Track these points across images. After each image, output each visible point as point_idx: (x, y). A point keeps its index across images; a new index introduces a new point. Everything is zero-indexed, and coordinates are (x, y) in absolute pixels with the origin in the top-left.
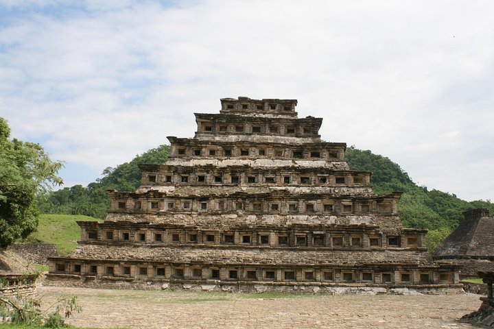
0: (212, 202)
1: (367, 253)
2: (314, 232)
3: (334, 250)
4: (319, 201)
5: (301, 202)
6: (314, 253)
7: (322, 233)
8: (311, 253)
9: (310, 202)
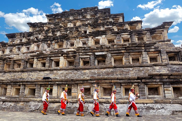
0: (33, 45)
1: (149, 68)
2: (96, 54)
3: (115, 67)
4: (104, 36)
5: (90, 39)
6: (96, 71)
7: (104, 53)
8: (93, 71)
9: (96, 38)
